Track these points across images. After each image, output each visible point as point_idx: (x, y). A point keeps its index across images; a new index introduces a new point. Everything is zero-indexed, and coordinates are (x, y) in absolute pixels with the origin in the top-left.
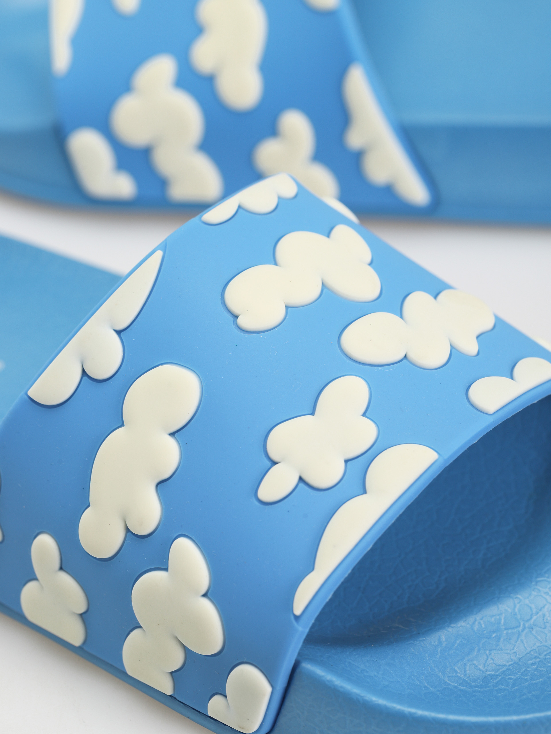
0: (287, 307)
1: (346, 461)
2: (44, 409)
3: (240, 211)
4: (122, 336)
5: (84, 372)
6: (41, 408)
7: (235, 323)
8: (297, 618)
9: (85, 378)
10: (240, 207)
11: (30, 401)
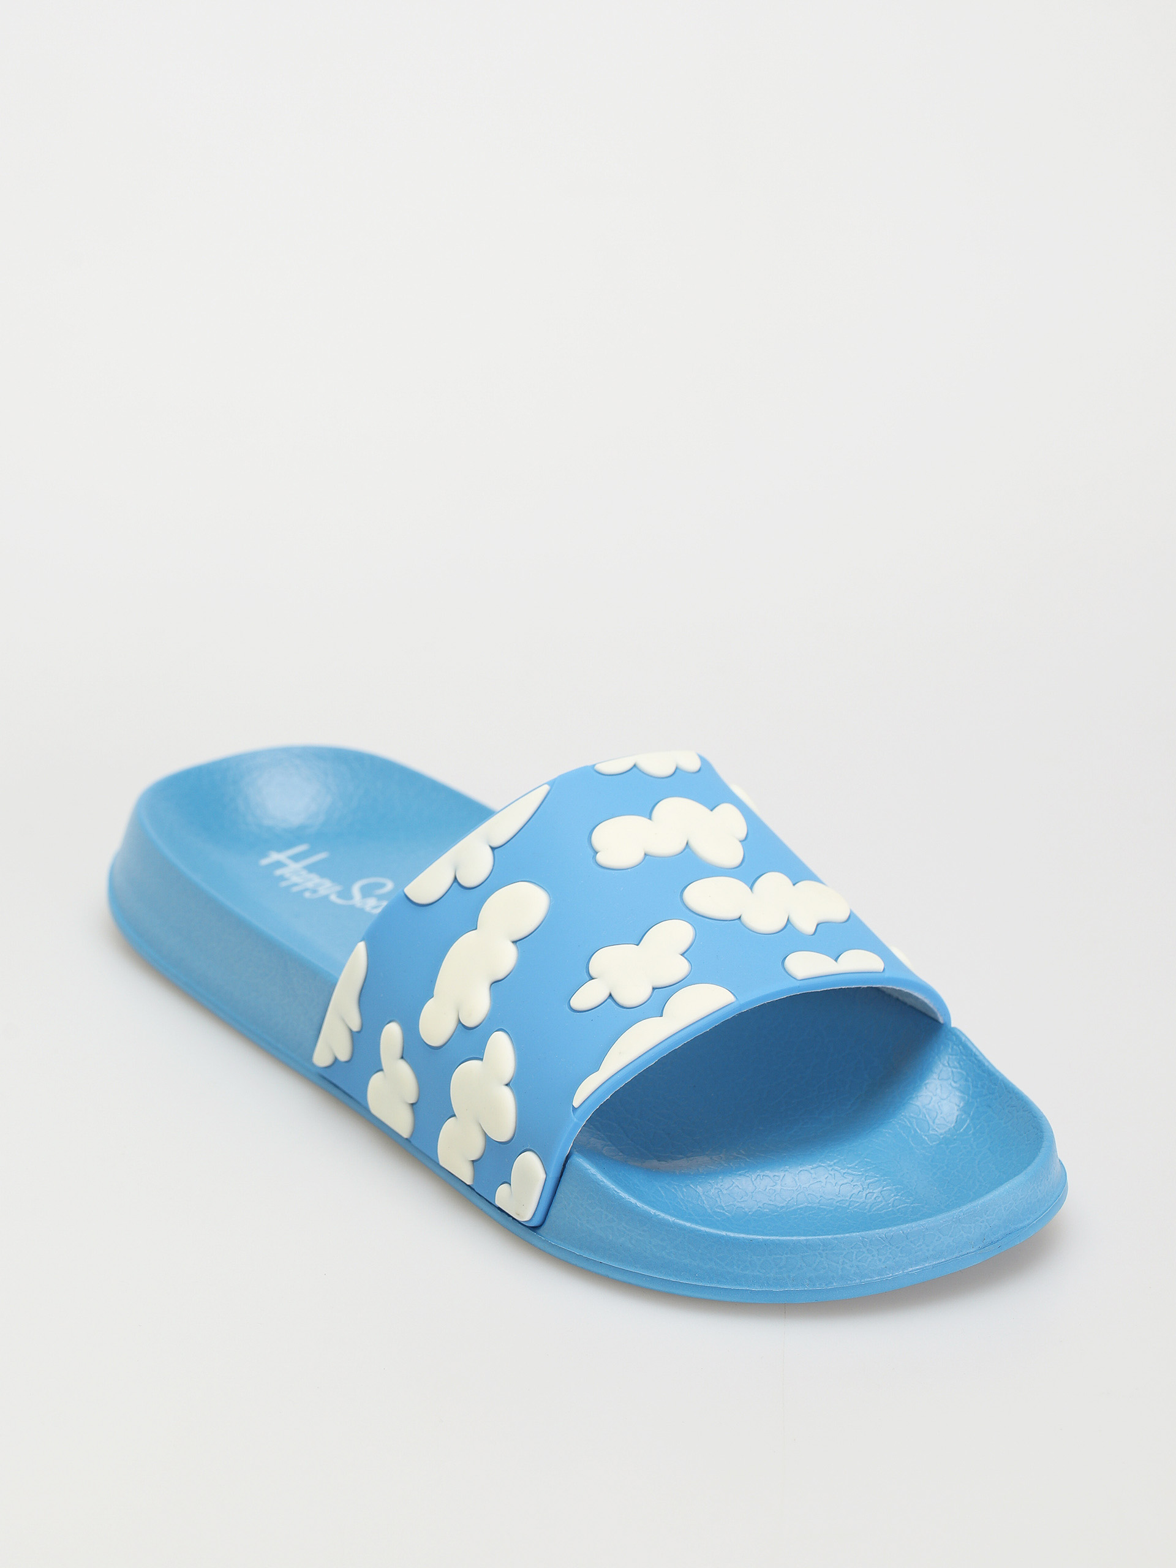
0: (646, 855)
1: (654, 989)
2: (416, 907)
3: (635, 769)
4: (495, 854)
5: (455, 878)
6: (413, 906)
7: (594, 857)
8: (575, 1109)
9: (455, 884)
10: (635, 766)
11: (405, 897)
